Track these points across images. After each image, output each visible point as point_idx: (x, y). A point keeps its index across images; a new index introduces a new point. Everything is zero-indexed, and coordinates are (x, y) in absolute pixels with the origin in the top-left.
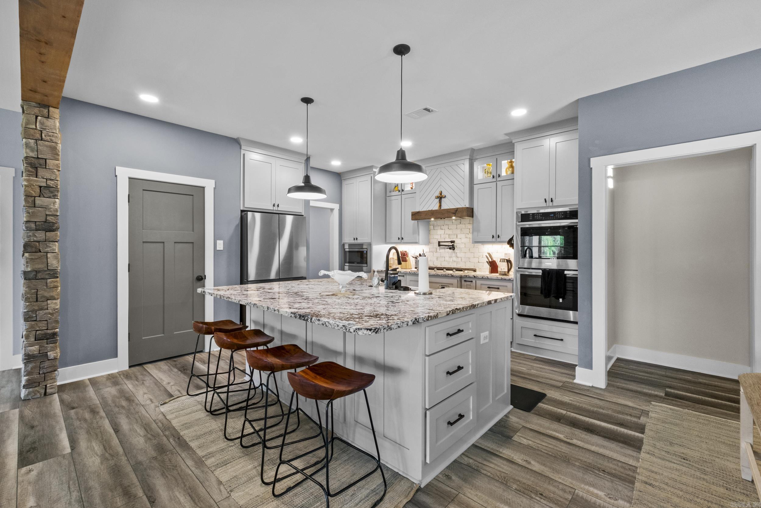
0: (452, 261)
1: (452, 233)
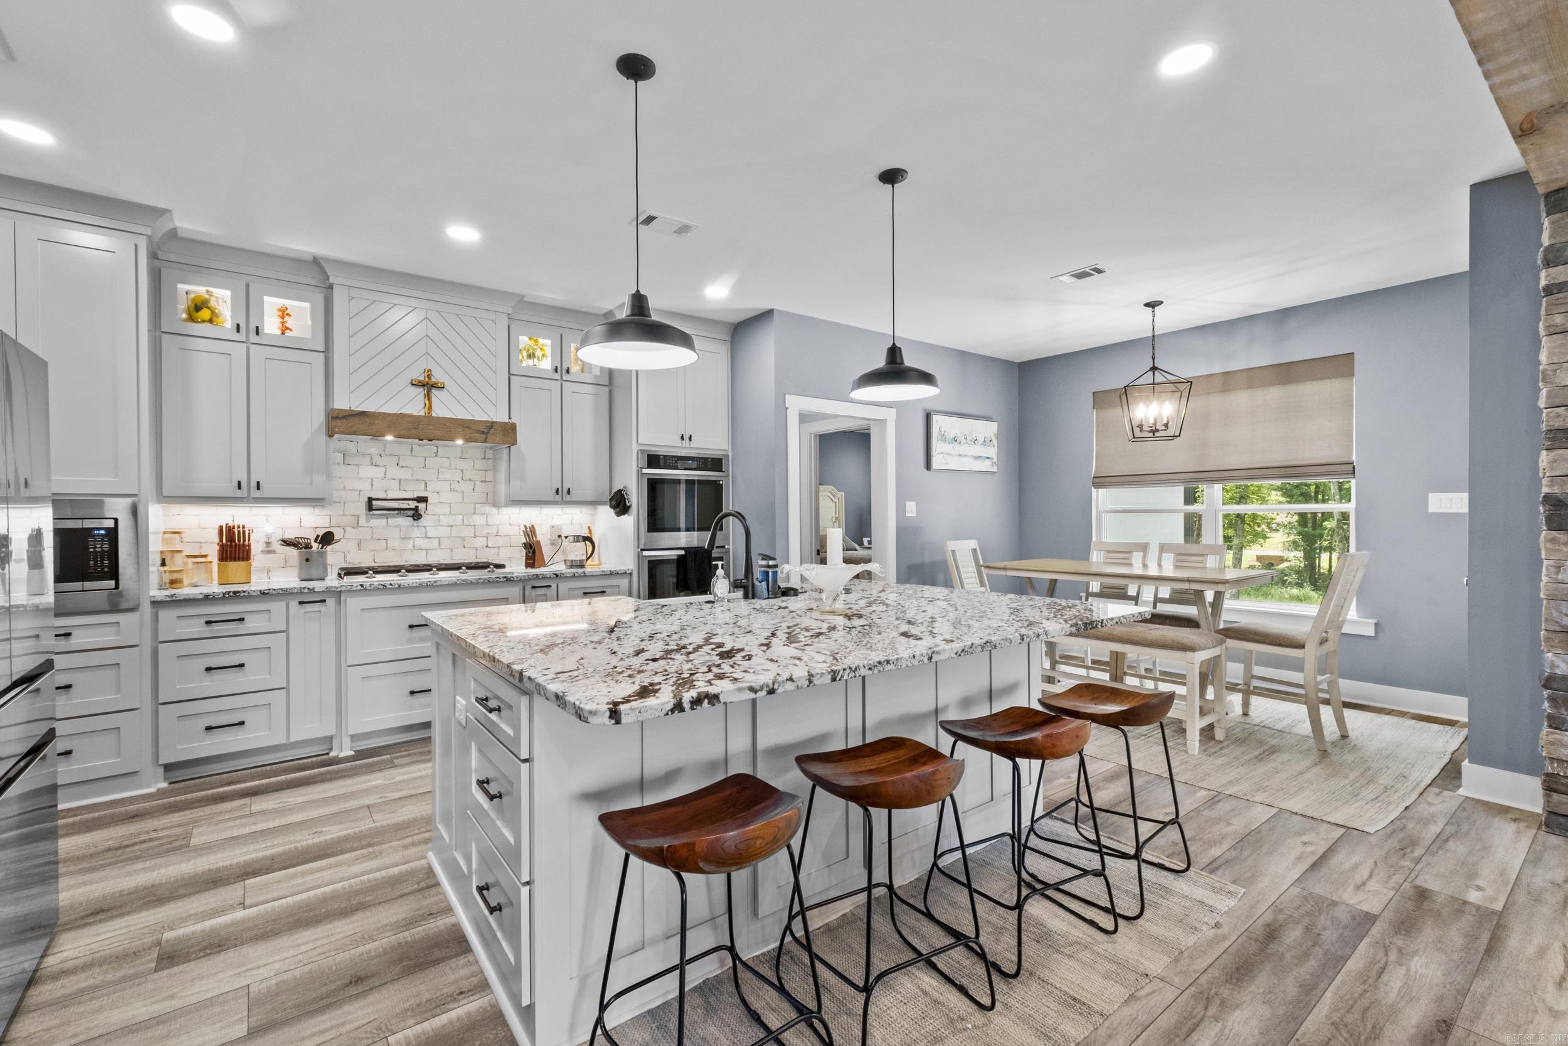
0: (410, 547)
1: (409, 477)
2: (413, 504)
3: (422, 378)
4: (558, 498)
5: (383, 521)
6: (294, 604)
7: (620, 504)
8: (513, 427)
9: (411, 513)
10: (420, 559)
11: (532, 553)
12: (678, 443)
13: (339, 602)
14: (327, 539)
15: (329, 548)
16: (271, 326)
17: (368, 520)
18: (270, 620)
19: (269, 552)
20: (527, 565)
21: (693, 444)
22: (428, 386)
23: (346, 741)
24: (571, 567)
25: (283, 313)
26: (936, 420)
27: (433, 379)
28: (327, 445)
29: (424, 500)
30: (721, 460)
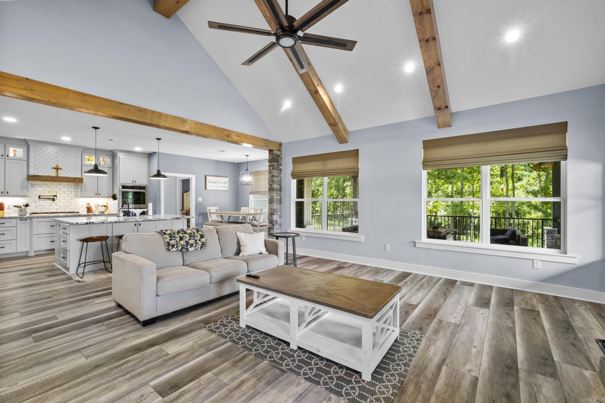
2: (52, 197)
3: (55, 167)
4: (96, 196)
5: (43, 201)
6: (18, 220)
7: (114, 197)
8: (82, 179)
9: (52, 199)
10: (55, 211)
11: (89, 209)
12: (132, 183)
13: (31, 220)
14: (27, 205)
15: (27, 208)
16: (11, 154)
17: (39, 201)
18: (12, 224)
19: (9, 209)
20: (87, 213)
21: (136, 183)
22: (57, 169)
23: (33, 252)
24: (100, 213)
25: (15, 151)
26: (208, 177)
27: (59, 167)
28: (27, 183)
29: (56, 196)
30: (145, 187)
